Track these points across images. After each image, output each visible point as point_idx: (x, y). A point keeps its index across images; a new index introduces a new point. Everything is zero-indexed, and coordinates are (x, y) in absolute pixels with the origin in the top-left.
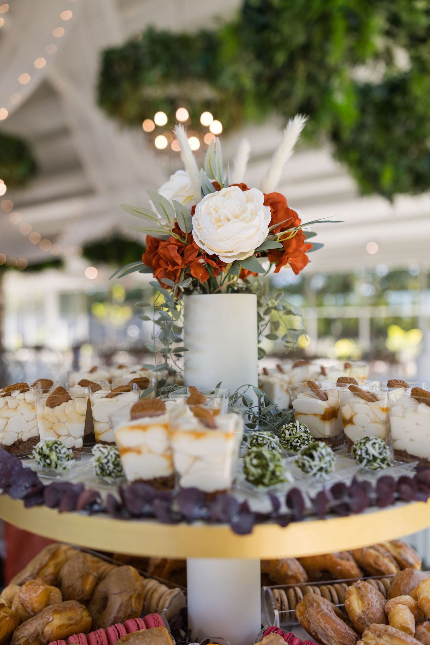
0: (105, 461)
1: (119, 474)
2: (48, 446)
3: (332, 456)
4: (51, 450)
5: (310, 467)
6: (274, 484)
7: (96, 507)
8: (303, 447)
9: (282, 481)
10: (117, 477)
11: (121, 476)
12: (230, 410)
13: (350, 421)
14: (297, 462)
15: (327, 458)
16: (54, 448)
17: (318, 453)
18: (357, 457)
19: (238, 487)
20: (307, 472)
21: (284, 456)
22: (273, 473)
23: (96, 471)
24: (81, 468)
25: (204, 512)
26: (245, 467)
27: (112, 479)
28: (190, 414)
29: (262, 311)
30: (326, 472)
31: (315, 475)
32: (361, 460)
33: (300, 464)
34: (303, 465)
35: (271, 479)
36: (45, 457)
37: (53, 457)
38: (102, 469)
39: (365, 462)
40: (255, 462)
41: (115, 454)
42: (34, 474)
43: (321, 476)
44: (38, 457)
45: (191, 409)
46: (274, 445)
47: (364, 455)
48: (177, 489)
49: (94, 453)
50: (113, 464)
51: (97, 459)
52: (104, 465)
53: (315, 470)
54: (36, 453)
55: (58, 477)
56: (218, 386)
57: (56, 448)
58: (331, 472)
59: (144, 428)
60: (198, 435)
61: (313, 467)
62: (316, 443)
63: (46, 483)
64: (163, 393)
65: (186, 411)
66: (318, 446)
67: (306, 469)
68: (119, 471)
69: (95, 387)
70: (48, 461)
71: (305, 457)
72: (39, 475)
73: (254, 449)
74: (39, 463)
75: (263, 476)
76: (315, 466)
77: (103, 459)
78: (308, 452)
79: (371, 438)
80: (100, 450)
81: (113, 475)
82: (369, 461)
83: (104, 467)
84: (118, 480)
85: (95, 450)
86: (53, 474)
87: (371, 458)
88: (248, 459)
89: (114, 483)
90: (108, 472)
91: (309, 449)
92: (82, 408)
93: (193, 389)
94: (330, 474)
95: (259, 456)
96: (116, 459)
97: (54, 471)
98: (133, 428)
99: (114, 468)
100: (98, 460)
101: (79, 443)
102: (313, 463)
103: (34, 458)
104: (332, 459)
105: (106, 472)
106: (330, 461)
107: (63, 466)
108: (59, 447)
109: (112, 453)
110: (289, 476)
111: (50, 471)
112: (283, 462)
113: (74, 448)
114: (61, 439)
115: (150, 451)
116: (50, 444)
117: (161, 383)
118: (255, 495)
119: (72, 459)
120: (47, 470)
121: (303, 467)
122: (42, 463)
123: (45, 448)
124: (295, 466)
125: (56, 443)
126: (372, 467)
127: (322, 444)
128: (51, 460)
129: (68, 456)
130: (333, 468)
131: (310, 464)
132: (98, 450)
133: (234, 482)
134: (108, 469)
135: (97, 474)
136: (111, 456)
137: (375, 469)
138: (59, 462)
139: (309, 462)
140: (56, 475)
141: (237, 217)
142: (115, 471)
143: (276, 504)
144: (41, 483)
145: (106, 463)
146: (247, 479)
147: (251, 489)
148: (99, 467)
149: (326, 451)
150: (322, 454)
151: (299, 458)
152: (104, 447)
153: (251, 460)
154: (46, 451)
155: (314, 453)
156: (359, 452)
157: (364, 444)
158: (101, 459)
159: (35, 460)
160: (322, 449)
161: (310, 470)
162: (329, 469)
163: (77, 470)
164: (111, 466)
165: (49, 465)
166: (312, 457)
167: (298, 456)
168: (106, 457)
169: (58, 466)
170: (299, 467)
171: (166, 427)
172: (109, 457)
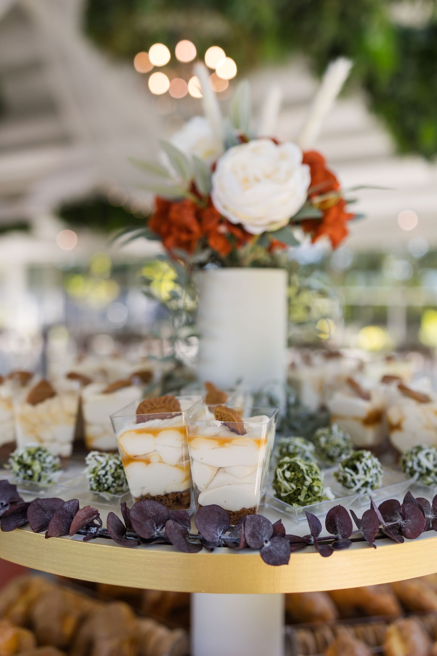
0: (103, 472)
1: (119, 489)
2: (29, 453)
3: (379, 469)
4: (34, 458)
5: (353, 481)
6: (311, 502)
7: (93, 530)
8: (344, 457)
9: (320, 499)
10: (116, 492)
11: (122, 491)
12: (255, 412)
13: (397, 427)
14: (337, 475)
15: (374, 471)
16: (37, 456)
17: (363, 464)
18: (408, 470)
19: (267, 505)
20: (349, 488)
21: (321, 468)
22: (310, 488)
23: (91, 485)
24: (69, 481)
25: (227, 536)
26: (276, 481)
27: (112, 495)
28: (209, 416)
29: (293, 291)
30: (372, 487)
31: (358, 491)
32: (412, 473)
33: (341, 478)
34: (345, 479)
35: (308, 496)
36: (26, 467)
37: (37, 467)
38: (98, 482)
39: (417, 476)
40: (288, 474)
41: (115, 463)
42: (13, 488)
43: (366, 492)
44: (16, 467)
45: (210, 409)
46: (308, 454)
47: (416, 467)
48: (193, 508)
49: (88, 462)
50: (113, 476)
51: (92, 470)
52: (101, 476)
53: (359, 485)
54: (15, 462)
55: (42, 492)
56: (239, 382)
57: (40, 455)
58: (378, 488)
59: (155, 432)
60: (223, 442)
61: (357, 482)
62: (360, 452)
63: (27, 499)
64: (171, 390)
65: (204, 411)
66: (363, 456)
67: (347, 484)
68: (119, 485)
69: (86, 381)
70: (29, 472)
71: (347, 469)
72: (19, 490)
73: (287, 459)
74: (18, 475)
75: (298, 492)
76: (359, 480)
77: (100, 470)
78: (350, 464)
79: (424, 446)
80: (96, 459)
81: (112, 489)
82: (421, 475)
83: (102, 480)
84: (119, 496)
85: (90, 459)
86: (35, 489)
87: (424, 471)
88: (279, 471)
89: (113, 500)
90: (106, 486)
91: (352, 459)
92: (71, 406)
93: (209, 386)
94: (376, 490)
95: (293, 467)
96: (116, 470)
97: (36, 485)
98: (140, 432)
99: (113, 482)
100: (94, 471)
101: (67, 449)
102: (356, 477)
103: (11, 468)
104: (379, 472)
105: (104, 487)
106: (376, 474)
107: (48, 479)
108: (44, 455)
109: (111, 462)
110: (328, 492)
111: (31, 484)
112: (322, 475)
113: (60, 457)
114: (45, 445)
115: (161, 461)
116: (32, 451)
117: (168, 378)
118: (288, 516)
119: (60, 469)
120: (28, 483)
121: (344, 481)
122: (22, 475)
123: (25, 456)
124: (334, 480)
125: (39, 449)
126: (425, 482)
127: (367, 454)
128: (33, 472)
129: (54, 466)
130: (380, 483)
131: (352, 477)
132: (93, 458)
133: (263, 499)
134: (106, 483)
135: (92, 489)
136: (110, 466)
137: (429, 484)
138: (43, 474)
139: (351, 475)
140: (38, 489)
141: (268, 177)
142: (114, 485)
143: (315, 527)
144: (21, 500)
145: (104, 476)
146: (278, 496)
147: (283, 508)
148: (95, 479)
149: (372, 462)
150: (367, 466)
151: (340, 471)
152: (101, 456)
153: (283, 472)
154: (28, 460)
155: (358, 464)
156: (410, 464)
157: (416, 454)
158: (97, 470)
159: (12, 471)
160: (367, 459)
161: (352, 485)
162: (376, 484)
163: (64, 484)
164: (111, 479)
165: (31, 477)
166: (355, 469)
167: (338, 468)
168: (104, 468)
169: (42, 479)
170: (340, 481)
171: (183, 431)
172: (108, 468)
